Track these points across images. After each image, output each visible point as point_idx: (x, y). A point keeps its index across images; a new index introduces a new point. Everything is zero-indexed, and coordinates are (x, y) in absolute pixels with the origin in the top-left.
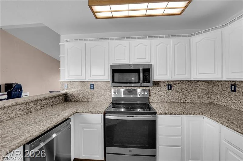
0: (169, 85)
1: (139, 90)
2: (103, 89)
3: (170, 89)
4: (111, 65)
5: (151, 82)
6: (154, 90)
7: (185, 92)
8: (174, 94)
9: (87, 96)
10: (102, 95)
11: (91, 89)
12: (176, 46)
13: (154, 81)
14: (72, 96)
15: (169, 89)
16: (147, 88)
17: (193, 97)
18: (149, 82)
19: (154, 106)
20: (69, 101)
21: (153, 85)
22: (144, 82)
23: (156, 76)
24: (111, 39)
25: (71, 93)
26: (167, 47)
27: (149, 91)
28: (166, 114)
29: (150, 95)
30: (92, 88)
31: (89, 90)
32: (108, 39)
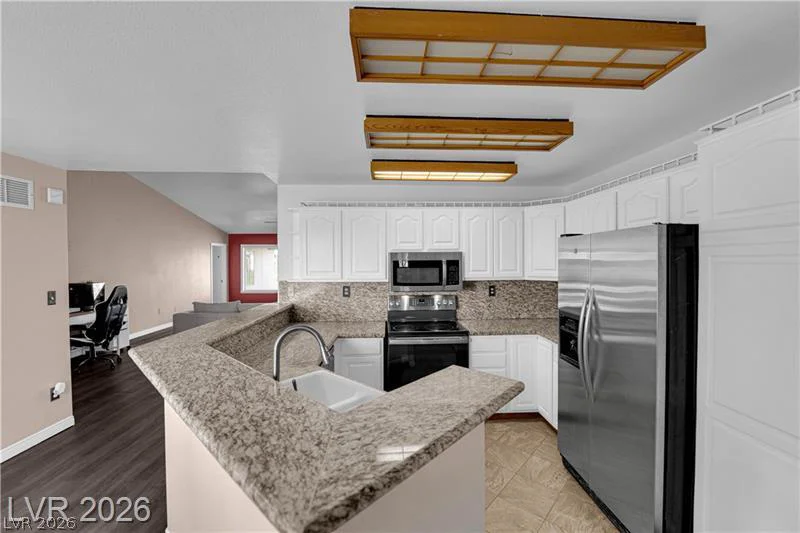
0: (491, 287)
1: (437, 298)
2: (368, 296)
3: (493, 295)
4: (391, 254)
5: (461, 284)
6: (465, 297)
7: (519, 299)
8: (500, 304)
9: (336, 310)
10: (367, 307)
11: (344, 295)
12: (501, 223)
13: (464, 282)
14: (305, 311)
15: (490, 295)
16: (452, 293)
17: (531, 308)
18: (457, 283)
19: (464, 325)
20: (299, 322)
21: (464, 288)
22: (448, 284)
23: (469, 273)
24: (390, 205)
25: (303, 305)
26: (486, 224)
27: (456, 298)
28: (482, 334)
29: (457, 307)
30: (346, 293)
31: (339, 298)
32: (383, 205)
